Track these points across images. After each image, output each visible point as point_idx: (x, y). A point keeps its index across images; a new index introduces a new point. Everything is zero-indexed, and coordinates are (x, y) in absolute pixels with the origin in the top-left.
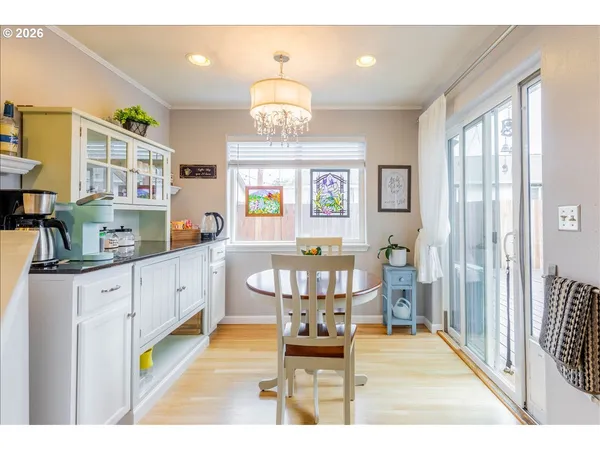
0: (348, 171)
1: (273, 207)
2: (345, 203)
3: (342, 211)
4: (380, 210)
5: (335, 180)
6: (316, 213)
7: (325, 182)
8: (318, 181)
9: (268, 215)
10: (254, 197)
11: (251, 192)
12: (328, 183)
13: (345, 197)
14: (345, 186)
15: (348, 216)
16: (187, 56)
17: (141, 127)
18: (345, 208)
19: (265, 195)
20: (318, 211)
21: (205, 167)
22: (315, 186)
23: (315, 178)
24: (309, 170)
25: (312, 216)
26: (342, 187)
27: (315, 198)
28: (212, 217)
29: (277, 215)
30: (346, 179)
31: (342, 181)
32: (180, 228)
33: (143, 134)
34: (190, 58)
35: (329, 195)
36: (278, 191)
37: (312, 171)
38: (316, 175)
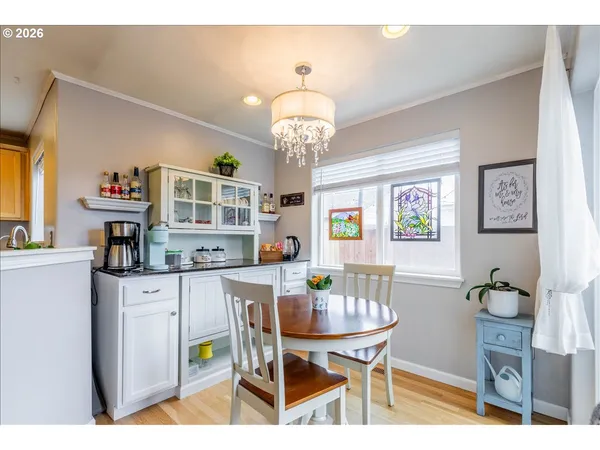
0: (439, 180)
1: (352, 230)
2: (435, 223)
3: (430, 233)
4: (482, 230)
5: (420, 195)
6: (398, 236)
7: (407, 199)
8: (400, 198)
9: (349, 238)
10: (336, 220)
11: (334, 215)
12: (412, 198)
13: (434, 215)
14: (434, 201)
15: (438, 239)
16: (242, 99)
17: (229, 169)
18: (434, 228)
19: (346, 218)
20: (400, 234)
21: (296, 195)
22: (396, 203)
23: (396, 195)
24: (389, 185)
25: (392, 239)
26: (429, 202)
27: (396, 218)
28: (291, 240)
29: (356, 239)
30: (435, 191)
31: (430, 194)
32: (268, 249)
33: (231, 175)
34: (245, 100)
35: (413, 214)
36: (357, 212)
37: (393, 186)
38: (397, 191)
